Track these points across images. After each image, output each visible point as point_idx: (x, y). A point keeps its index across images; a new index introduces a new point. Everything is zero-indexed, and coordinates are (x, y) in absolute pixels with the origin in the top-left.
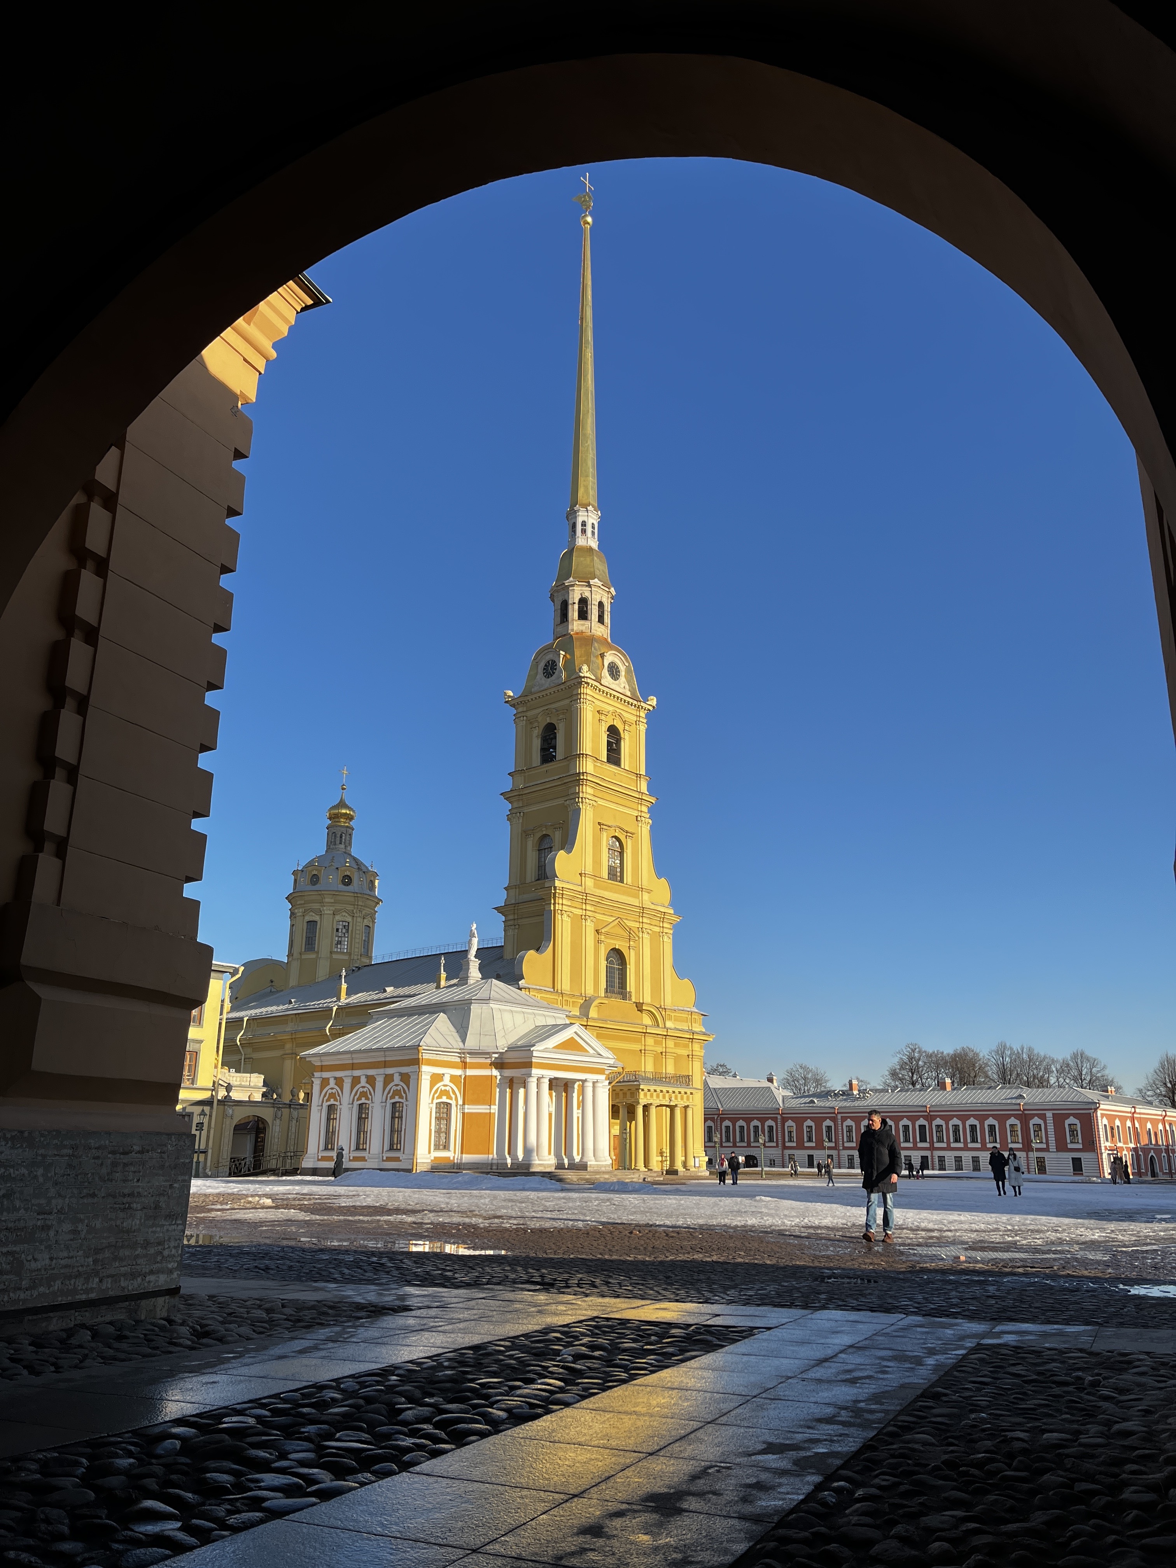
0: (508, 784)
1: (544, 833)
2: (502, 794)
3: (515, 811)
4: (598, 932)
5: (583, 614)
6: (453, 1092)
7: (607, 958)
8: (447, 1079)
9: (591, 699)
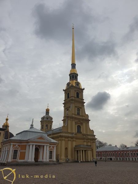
1: (68, 108)
2: (63, 104)
4: (75, 123)
5: (73, 78)
6: (19, 148)
7: (77, 127)
8: (17, 145)
9: (73, 89)
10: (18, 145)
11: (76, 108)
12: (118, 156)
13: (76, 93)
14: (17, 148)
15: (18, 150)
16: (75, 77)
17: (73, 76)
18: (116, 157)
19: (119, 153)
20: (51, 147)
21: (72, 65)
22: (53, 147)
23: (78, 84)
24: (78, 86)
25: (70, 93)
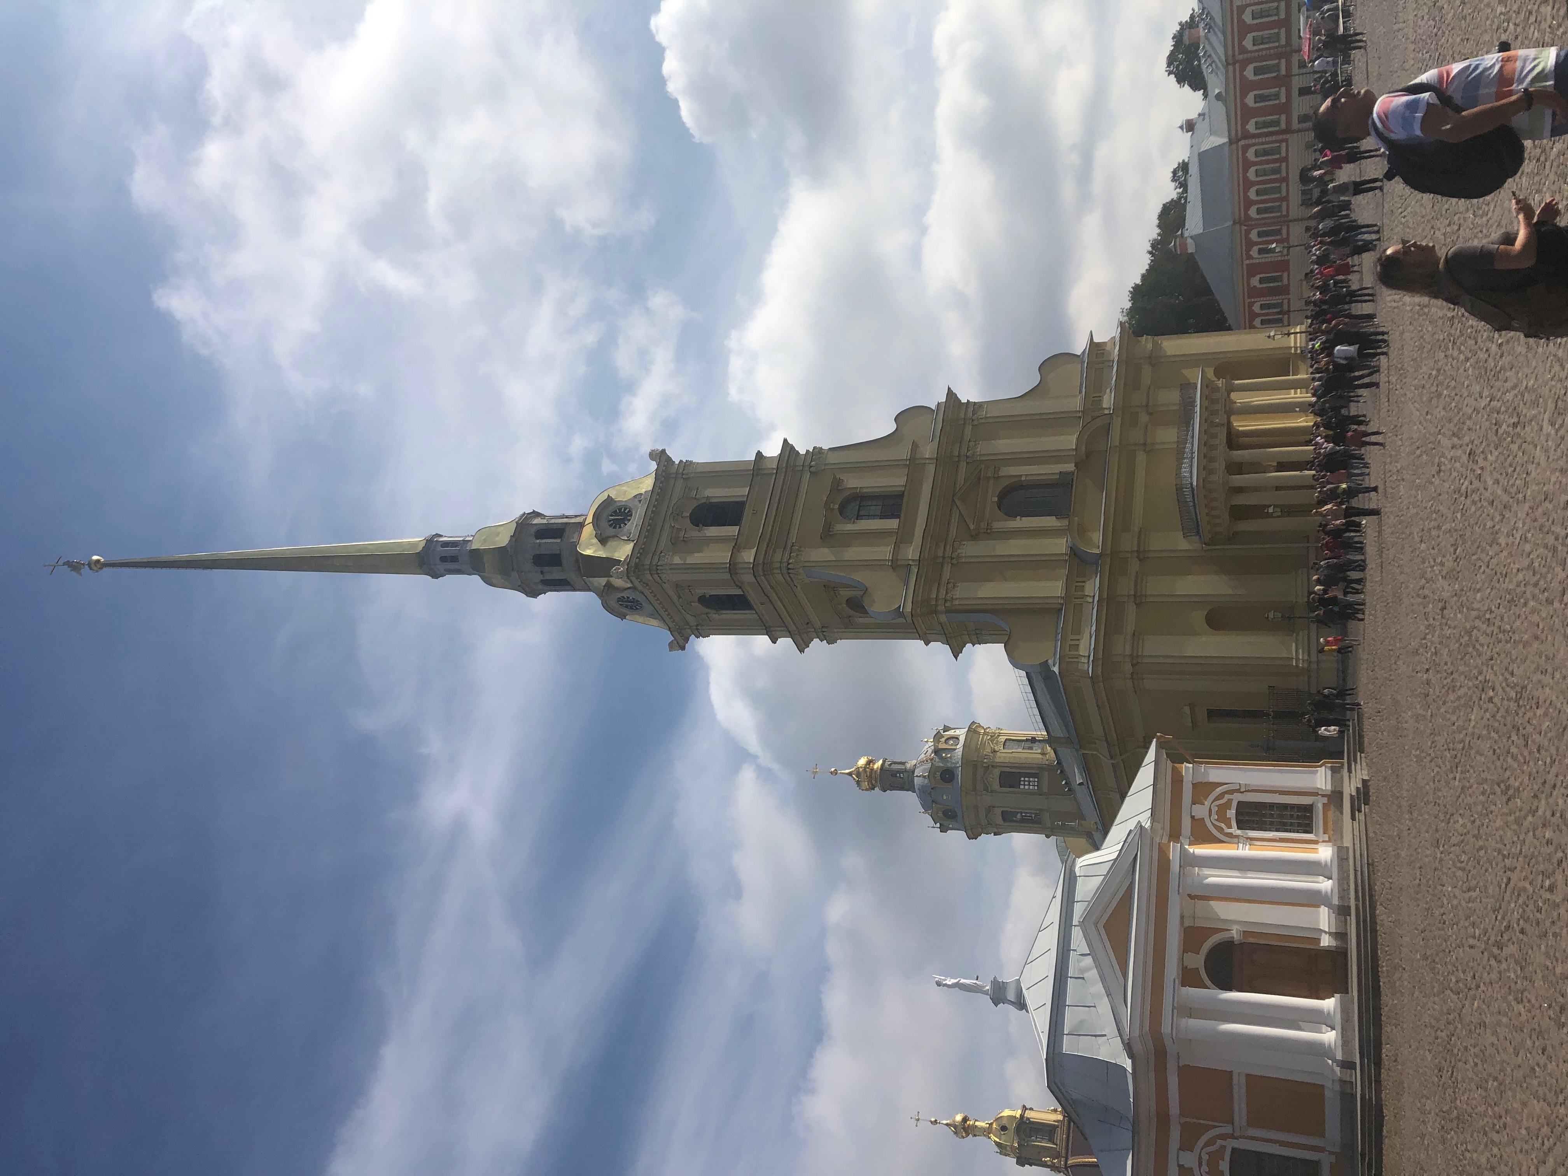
0: (787, 644)
2: (803, 651)
3: (822, 636)
4: (975, 537)
5: (554, 560)
6: (1210, 1142)
7: (1012, 514)
8: (1189, 1159)
9: (656, 559)
10: (1187, 1145)
11: (843, 527)
12: (1285, 109)
13: (694, 533)
14: (1215, 1158)
15: (1231, 1144)
16: (552, 545)
17: (538, 560)
18: (1288, 131)
19: (1250, 100)
20: (1200, 811)
21: (442, 567)
22: (1202, 789)
23: (620, 509)
24: (631, 515)
25: (699, 592)
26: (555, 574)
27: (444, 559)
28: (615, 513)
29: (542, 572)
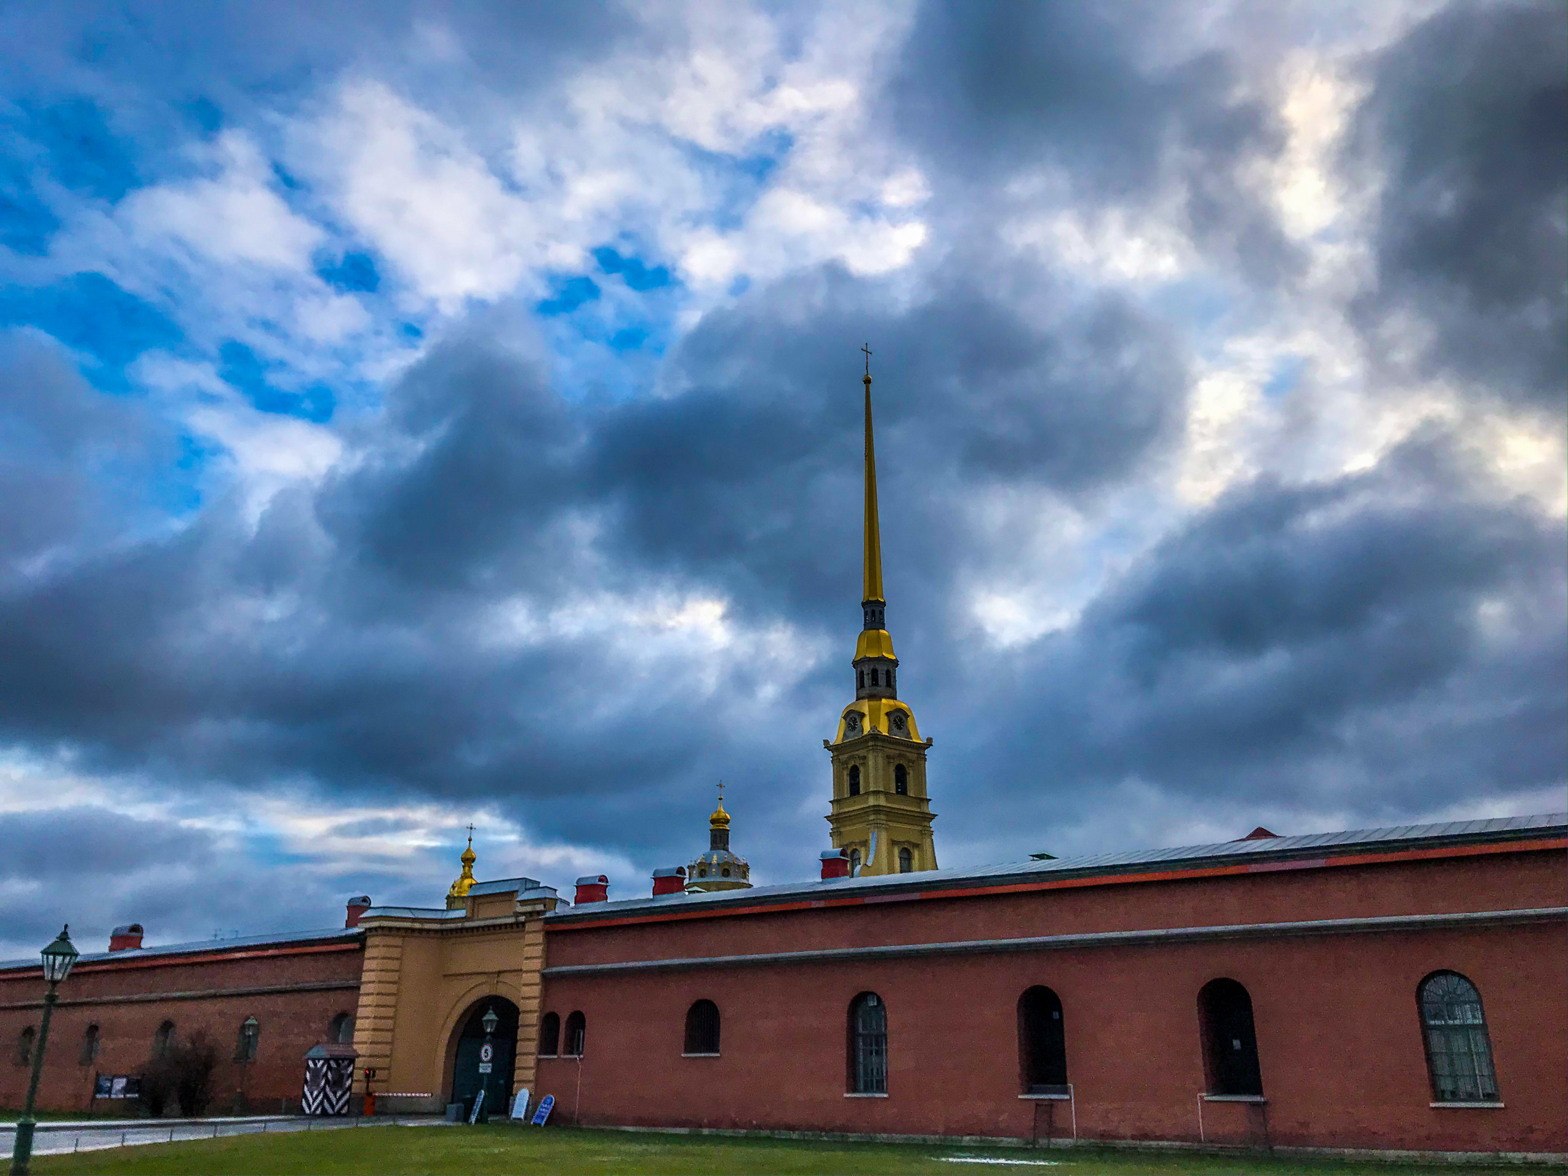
0: (829, 810)
1: (854, 847)
2: (825, 817)
3: (835, 830)
5: (875, 681)
9: (881, 748)
11: (896, 851)
13: (892, 769)
16: (882, 680)
17: (875, 672)
21: (869, 610)
23: (903, 723)
24: (900, 729)
25: (861, 769)
26: (867, 681)
27: (873, 612)
28: (901, 720)
29: (868, 674)
